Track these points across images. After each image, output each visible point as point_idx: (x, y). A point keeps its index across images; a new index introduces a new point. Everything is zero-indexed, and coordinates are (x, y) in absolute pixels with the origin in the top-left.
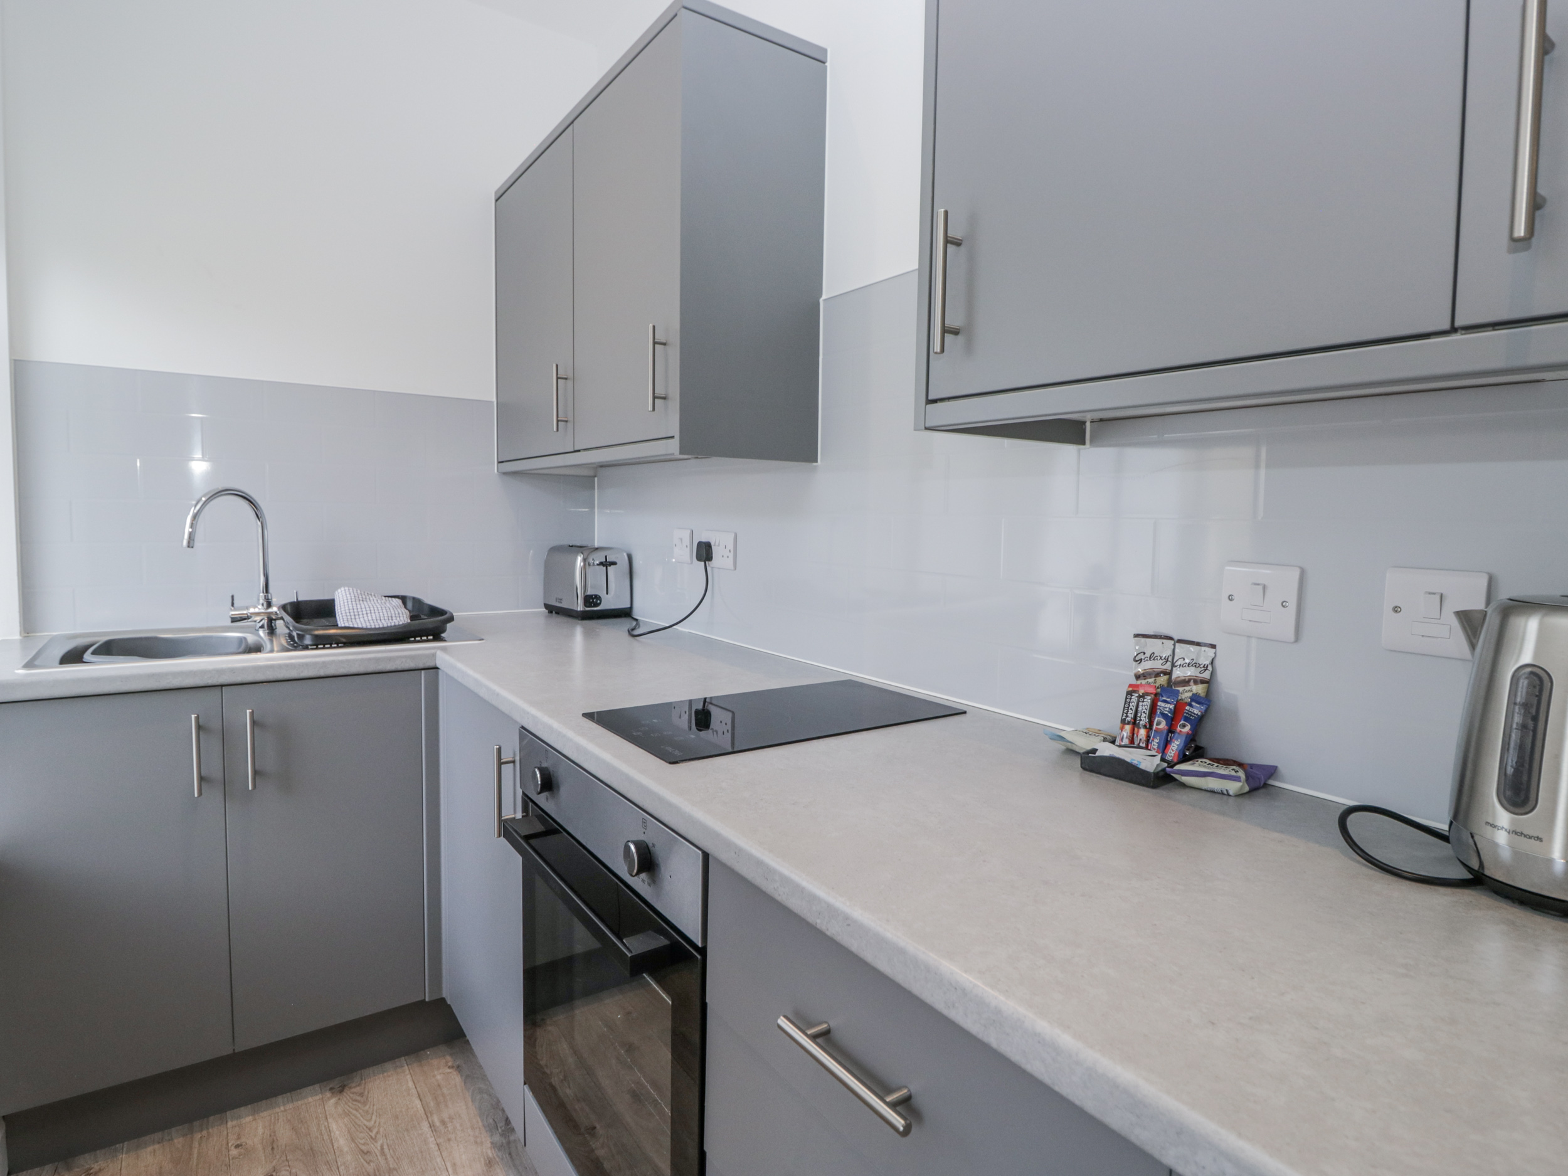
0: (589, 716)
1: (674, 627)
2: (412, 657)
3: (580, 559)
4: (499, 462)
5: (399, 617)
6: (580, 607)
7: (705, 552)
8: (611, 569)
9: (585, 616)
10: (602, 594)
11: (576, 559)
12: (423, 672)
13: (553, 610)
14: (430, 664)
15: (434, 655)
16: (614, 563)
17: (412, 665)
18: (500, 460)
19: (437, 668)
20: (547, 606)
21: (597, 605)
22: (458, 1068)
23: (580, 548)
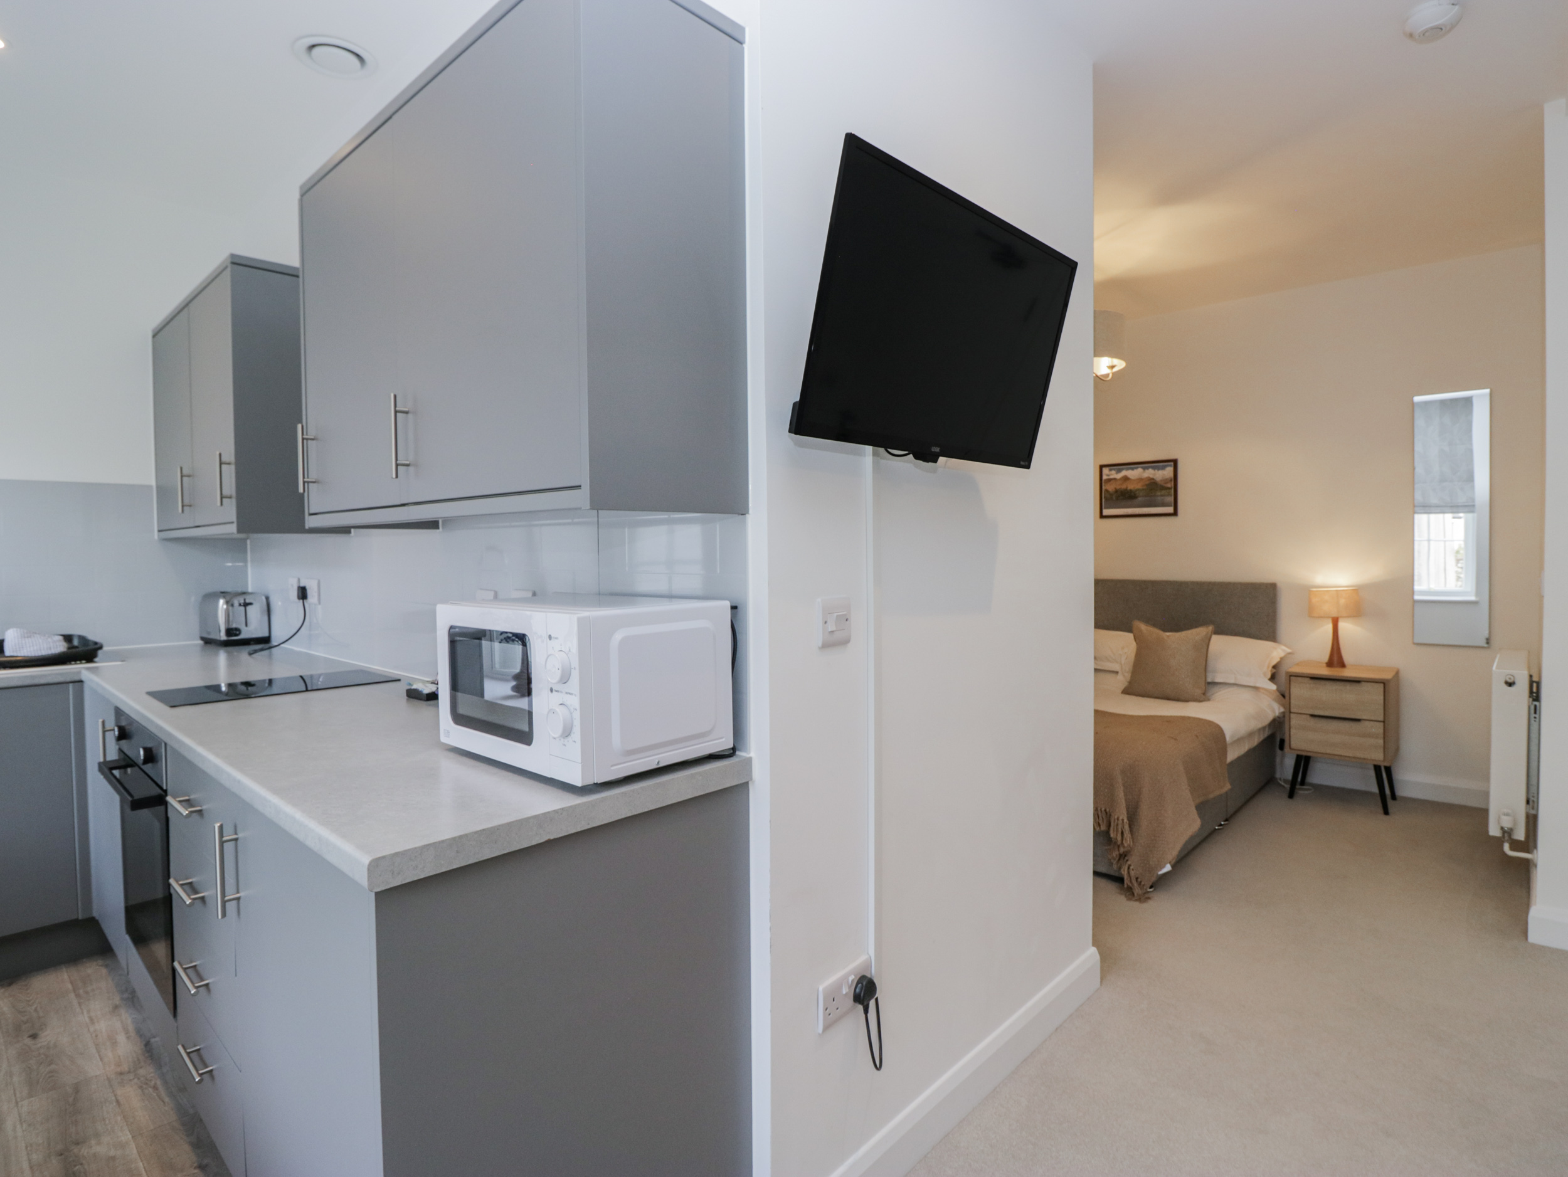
0: (153, 694)
1: (282, 645)
2: (61, 674)
3: (221, 602)
4: (160, 531)
5: (60, 647)
6: (223, 636)
7: (303, 593)
8: (249, 608)
9: (226, 644)
10: (242, 627)
11: (217, 602)
12: (71, 686)
13: (208, 641)
14: (76, 678)
15: (79, 673)
16: (251, 604)
17: (61, 679)
18: (161, 529)
19: (81, 681)
20: (202, 639)
21: (236, 635)
22: (106, 966)
23: (223, 594)
